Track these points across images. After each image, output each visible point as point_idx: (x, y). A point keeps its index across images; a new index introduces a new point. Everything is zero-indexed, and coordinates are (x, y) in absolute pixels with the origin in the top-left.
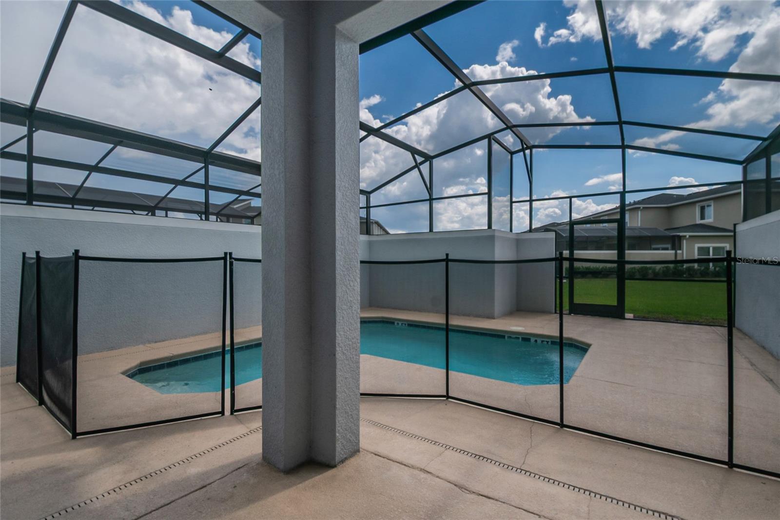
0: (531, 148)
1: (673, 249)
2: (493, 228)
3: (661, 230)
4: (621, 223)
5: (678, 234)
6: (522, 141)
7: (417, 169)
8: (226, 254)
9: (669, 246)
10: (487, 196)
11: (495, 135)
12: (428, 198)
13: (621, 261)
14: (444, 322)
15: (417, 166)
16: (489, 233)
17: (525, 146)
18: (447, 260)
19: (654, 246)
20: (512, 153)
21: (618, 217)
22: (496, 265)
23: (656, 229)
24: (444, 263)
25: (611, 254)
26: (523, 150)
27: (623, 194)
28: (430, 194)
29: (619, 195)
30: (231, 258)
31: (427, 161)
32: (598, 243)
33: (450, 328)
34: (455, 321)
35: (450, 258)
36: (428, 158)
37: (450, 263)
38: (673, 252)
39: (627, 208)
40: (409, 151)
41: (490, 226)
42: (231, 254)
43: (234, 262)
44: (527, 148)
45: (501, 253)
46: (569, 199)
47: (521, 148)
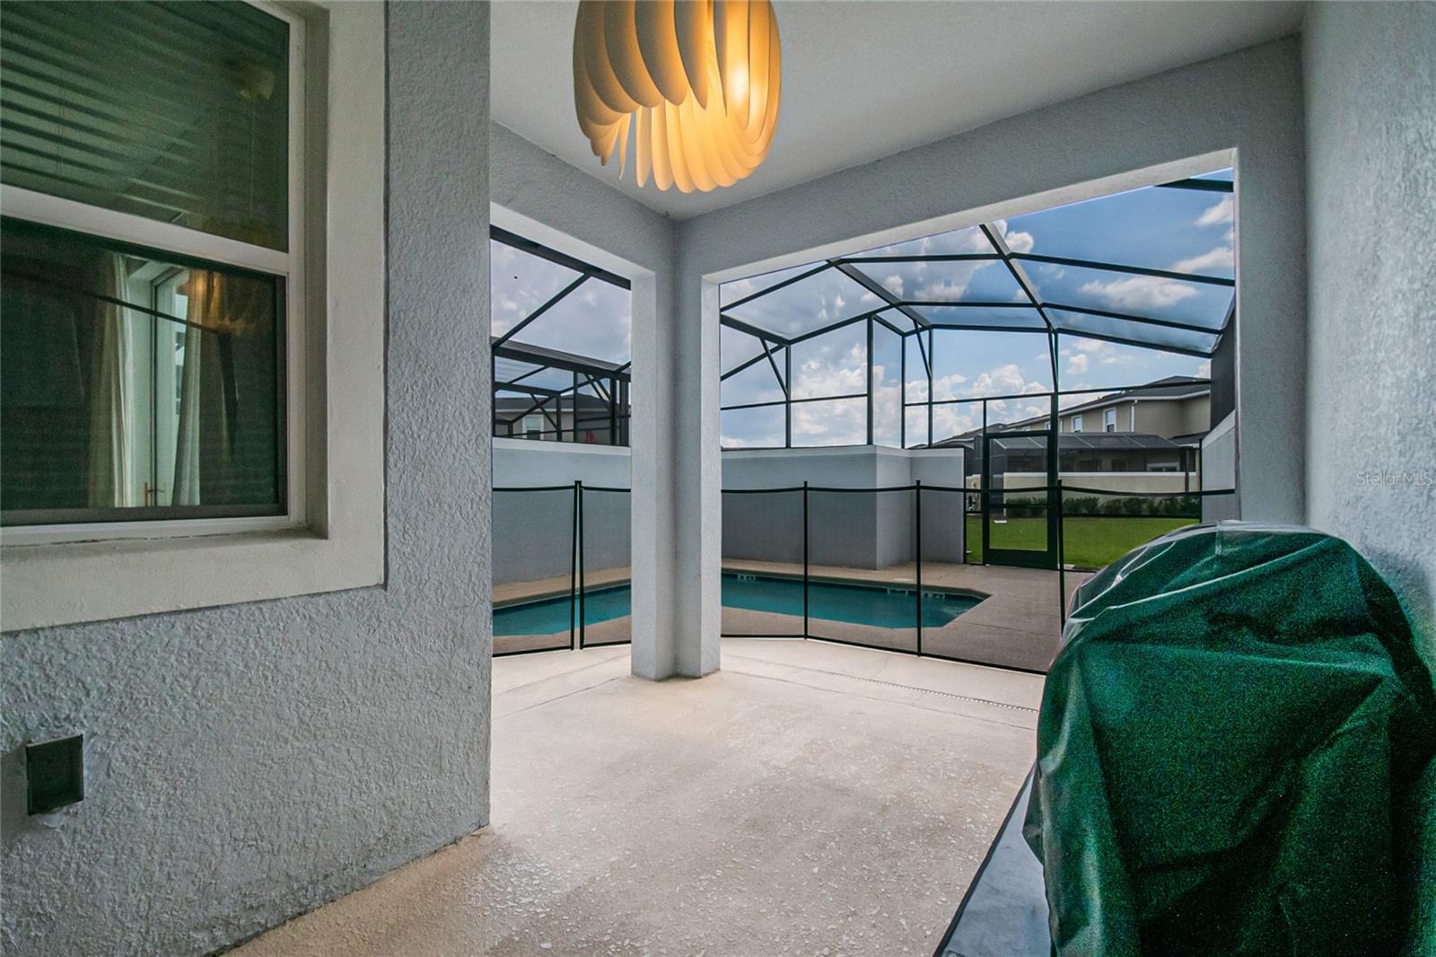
0: (931, 328)
1: (1181, 470)
2: (874, 443)
3: (1165, 438)
4: (1052, 435)
5: (1191, 445)
6: (915, 321)
7: (767, 358)
8: (576, 482)
9: (1177, 464)
10: (866, 398)
11: (878, 314)
12: (784, 400)
13: (1055, 488)
14: (803, 573)
15: (767, 354)
16: (869, 450)
17: (920, 326)
18: (806, 489)
19: (1149, 465)
20: (904, 335)
21: (1047, 427)
22: (878, 493)
23: (1156, 437)
24: (803, 492)
25: (1038, 478)
26: (917, 331)
27: (1054, 397)
28: (787, 395)
29: (1050, 397)
30: (581, 487)
31: (782, 347)
32: (1020, 462)
33: (809, 580)
34: (816, 572)
35: (808, 486)
36: (783, 343)
37: (808, 492)
38: (1183, 474)
39: (1060, 414)
40: (757, 336)
41: (870, 441)
42: (580, 482)
43: (584, 491)
44: (924, 328)
45: (884, 477)
46: (982, 402)
47: (914, 328)
